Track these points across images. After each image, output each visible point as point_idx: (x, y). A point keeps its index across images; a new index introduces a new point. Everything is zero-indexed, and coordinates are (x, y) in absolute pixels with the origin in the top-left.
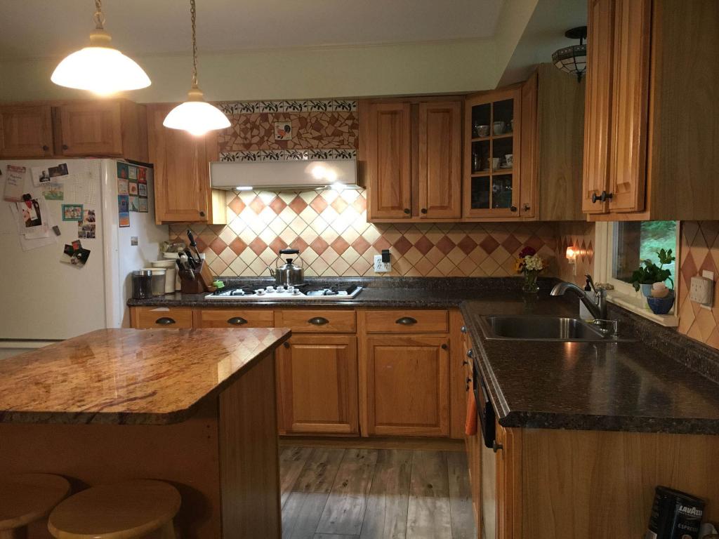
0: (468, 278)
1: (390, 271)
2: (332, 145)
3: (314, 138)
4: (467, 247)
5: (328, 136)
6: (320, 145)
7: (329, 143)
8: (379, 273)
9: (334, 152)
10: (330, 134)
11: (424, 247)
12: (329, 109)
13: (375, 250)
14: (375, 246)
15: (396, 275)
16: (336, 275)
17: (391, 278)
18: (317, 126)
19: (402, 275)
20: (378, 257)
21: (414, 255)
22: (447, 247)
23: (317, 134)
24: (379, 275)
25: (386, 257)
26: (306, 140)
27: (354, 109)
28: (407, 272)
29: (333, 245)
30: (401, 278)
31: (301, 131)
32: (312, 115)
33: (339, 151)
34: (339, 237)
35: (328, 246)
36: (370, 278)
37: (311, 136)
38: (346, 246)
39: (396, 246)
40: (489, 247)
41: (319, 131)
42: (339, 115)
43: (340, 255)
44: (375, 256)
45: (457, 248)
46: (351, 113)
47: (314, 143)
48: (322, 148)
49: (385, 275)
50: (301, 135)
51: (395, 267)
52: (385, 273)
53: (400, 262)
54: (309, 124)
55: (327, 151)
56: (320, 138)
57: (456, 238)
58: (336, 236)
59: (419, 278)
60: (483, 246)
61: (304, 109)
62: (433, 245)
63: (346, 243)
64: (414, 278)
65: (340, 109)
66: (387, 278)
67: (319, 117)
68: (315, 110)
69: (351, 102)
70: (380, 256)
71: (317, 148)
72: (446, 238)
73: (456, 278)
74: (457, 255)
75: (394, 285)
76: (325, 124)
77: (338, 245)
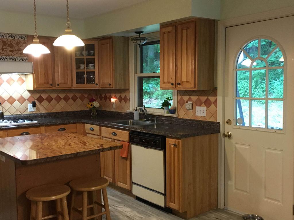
0: (67, 112)
1: (36, 111)
2: (17, 55)
3: (10, 51)
4: (66, 99)
5: (16, 50)
6: (13, 55)
7: (16, 54)
8: (30, 112)
9: (19, 58)
10: (17, 50)
11: (49, 100)
12: (16, 38)
13: (28, 102)
14: (28, 100)
15: (38, 112)
16: (11, 114)
17: (37, 114)
18: (11, 46)
19: (41, 112)
20: (30, 105)
21: (45, 103)
22: (58, 99)
23: (11, 49)
24: (30, 113)
25: (34, 105)
26: (6, 52)
27: (26, 39)
28: (43, 111)
29: (8, 100)
30: (41, 114)
31: (4, 47)
32: (9, 40)
33: (21, 57)
34: (11, 97)
35: (5, 101)
36: (26, 114)
37: (8, 50)
38: (14, 100)
39: (37, 100)
40: (74, 99)
41: (12, 48)
42: (20, 41)
43: (12, 105)
44: (28, 105)
45: (62, 100)
46: (25, 41)
47: (10, 53)
48: (14, 56)
49: (33, 113)
50: (3, 49)
51: (38, 109)
52: (33, 112)
53: (40, 107)
54: (7, 45)
55: (16, 57)
56: (12, 51)
57: (62, 96)
58: (9, 96)
59: (48, 113)
60: (72, 98)
61: (5, 37)
62: (53, 99)
63: (14, 99)
64: (46, 113)
65: (20, 39)
66: (35, 114)
67: (11, 41)
68: (10, 38)
69: (24, 36)
70: (31, 105)
71: (11, 56)
72: (58, 96)
73: (63, 112)
74: (63, 103)
75: (38, 117)
76: (14, 45)
77: (11, 100)
